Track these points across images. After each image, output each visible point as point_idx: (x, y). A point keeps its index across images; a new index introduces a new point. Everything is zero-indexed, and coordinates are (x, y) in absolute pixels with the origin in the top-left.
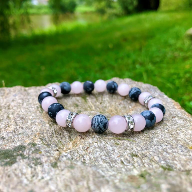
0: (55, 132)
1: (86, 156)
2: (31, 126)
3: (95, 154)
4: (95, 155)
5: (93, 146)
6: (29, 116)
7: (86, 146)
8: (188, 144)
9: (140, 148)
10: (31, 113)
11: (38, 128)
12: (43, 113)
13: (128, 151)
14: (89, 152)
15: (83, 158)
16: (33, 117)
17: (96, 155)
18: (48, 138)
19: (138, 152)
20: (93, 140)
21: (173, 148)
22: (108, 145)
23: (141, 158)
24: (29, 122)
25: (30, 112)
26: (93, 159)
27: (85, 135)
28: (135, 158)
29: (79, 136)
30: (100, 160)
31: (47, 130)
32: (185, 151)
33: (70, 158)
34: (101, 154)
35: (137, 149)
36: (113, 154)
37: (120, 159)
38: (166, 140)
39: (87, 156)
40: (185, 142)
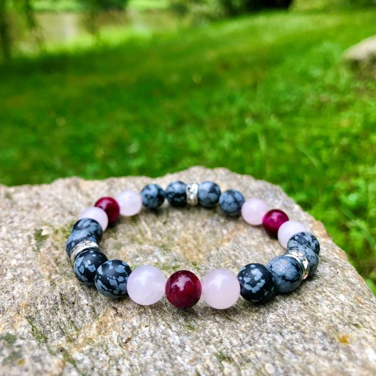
0: (62, 299)
1: (123, 360)
2: (12, 285)
3: (142, 355)
4: (142, 357)
5: (140, 335)
6: (10, 260)
7: (125, 333)
8: (337, 331)
9: (237, 340)
10: (15, 251)
11: (26, 290)
12: (39, 251)
13: (212, 346)
14: (130, 349)
15: (117, 365)
16: (19, 262)
17: (145, 358)
18: (47, 314)
19: (232, 351)
20: (141, 319)
21: (305, 341)
22: (172, 331)
23: (239, 365)
24: (9, 275)
25: (13, 248)
26: (138, 367)
27: (126, 307)
28: (225, 364)
29: (113, 308)
30: (152, 370)
31: (44, 297)
32: (330, 349)
33: (89, 367)
34: (156, 356)
35: (231, 343)
36: (180, 356)
37: (194, 367)
38: (293, 319)
39: (126, 361)
40: (331, 325)
